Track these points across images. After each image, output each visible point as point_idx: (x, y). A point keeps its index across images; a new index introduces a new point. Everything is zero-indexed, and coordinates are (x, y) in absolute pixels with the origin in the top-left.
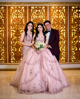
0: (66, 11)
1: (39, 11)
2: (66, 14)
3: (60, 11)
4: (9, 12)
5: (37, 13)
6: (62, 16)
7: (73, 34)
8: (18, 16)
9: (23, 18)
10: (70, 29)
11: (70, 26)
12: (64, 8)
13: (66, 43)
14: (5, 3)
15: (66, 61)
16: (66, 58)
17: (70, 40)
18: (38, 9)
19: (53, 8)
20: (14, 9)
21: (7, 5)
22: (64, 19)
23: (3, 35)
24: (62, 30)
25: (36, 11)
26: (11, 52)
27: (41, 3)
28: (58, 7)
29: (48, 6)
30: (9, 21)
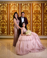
0: (42, 6)
1: (26, 6)
2: (41, 8)
3: (38, 6)
4: (10, 6)
5: (25, 7)
6: (39, 9)
7: (45, 19)
8: (14, 9)
9: (17, 10)
10: (44, 16)
11: (43, 15)
12: (40, 4)
13: (42, 24)
14: (8, 2)
15: (41, 34)
16: (41, 32)
17: (44, 23)
18: (26, 5)
19: (34, 4)
20: (13, 5)
21: (9, 3)
22: (40, 11)
23: (6, 19)
24: (39, 17)
25: (25, 6)
26: (10, 29)
27: (27, 2)
28: (37, 4)
29: (31, 3)
30: (10, 11)
